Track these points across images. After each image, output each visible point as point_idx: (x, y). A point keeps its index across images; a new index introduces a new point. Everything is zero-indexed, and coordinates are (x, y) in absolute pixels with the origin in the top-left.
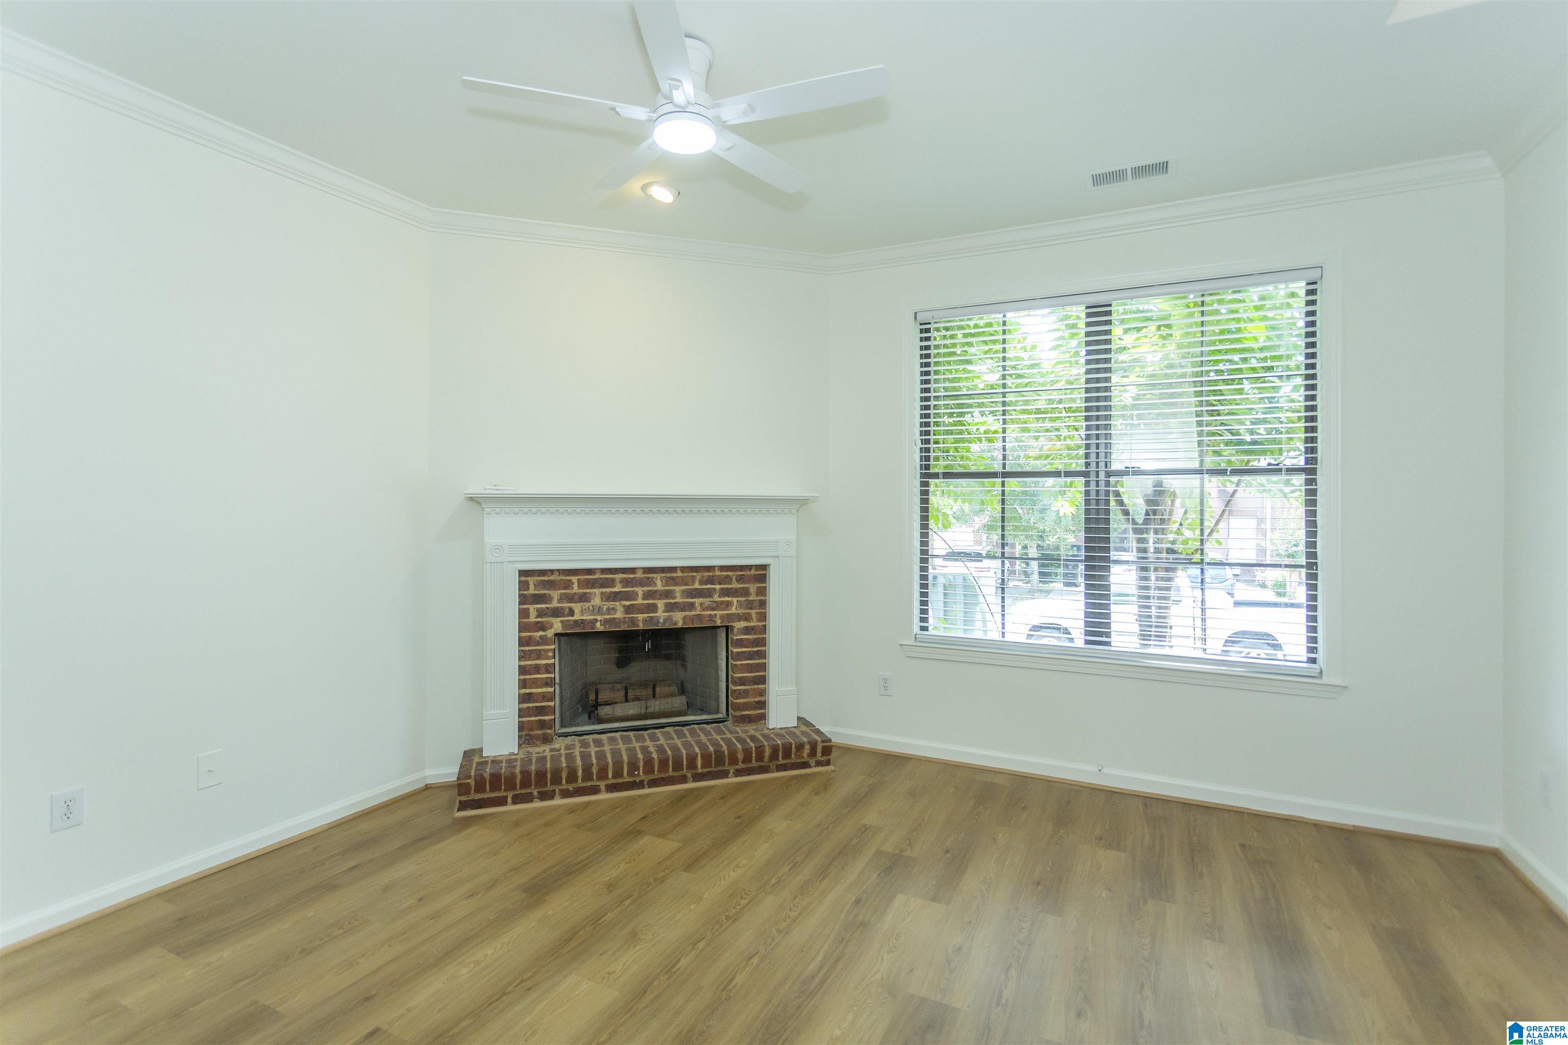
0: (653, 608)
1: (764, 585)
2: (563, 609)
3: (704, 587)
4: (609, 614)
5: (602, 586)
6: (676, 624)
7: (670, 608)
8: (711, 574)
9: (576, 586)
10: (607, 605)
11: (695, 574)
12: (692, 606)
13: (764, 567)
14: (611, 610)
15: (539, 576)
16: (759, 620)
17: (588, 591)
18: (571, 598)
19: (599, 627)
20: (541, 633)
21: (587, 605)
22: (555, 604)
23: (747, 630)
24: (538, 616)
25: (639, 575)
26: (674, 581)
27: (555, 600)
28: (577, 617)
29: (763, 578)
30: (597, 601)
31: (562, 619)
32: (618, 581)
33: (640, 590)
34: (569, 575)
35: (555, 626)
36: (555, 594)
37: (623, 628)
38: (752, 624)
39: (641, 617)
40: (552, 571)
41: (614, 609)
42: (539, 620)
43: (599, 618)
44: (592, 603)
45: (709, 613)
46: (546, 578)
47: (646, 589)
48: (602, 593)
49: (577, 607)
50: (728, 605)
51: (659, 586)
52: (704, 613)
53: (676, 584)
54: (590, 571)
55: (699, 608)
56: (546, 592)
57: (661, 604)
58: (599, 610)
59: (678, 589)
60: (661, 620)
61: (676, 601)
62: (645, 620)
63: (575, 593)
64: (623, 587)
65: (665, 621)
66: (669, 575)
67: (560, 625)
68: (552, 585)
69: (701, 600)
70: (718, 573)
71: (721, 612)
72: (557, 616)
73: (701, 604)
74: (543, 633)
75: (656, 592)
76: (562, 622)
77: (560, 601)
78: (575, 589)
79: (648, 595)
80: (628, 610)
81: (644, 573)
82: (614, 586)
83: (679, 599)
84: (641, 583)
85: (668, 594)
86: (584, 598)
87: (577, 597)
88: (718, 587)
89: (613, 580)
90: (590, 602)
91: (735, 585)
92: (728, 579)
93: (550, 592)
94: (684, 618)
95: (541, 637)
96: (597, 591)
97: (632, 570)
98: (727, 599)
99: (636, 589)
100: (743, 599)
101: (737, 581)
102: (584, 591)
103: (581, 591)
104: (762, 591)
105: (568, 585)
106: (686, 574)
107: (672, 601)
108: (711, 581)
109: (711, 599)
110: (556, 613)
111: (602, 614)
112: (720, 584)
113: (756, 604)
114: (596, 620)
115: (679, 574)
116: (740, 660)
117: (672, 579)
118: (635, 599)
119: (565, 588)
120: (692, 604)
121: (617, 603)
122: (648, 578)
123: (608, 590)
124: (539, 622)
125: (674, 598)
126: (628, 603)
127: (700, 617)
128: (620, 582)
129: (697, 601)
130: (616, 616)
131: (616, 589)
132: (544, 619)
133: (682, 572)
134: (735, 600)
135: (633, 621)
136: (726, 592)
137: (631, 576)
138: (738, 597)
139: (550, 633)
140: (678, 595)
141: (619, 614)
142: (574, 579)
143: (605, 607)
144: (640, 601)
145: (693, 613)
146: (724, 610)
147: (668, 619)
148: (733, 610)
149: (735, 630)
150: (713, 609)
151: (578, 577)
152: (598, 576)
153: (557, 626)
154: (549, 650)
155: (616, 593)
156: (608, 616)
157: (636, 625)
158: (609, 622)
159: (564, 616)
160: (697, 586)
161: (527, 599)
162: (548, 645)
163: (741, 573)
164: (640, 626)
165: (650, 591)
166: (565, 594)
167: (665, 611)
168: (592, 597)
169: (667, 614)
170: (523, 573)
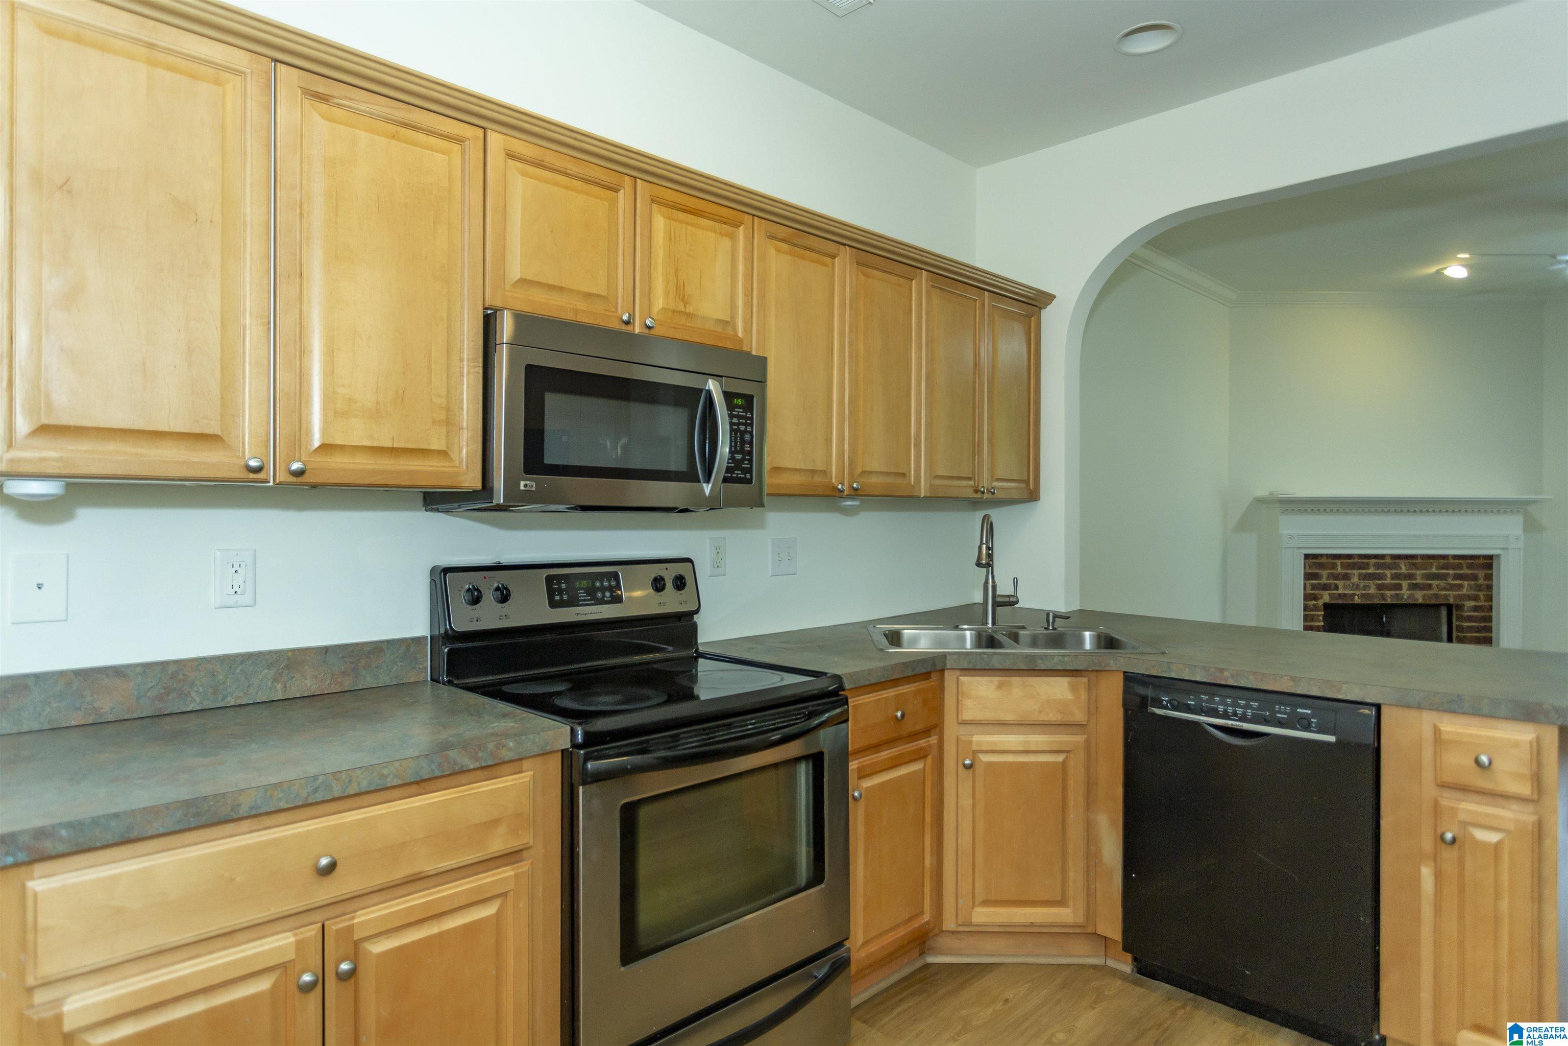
0: (1399, 587)
1: (1491, 572)
2: (1330, 585)
3: (1440, 571)
4: (1364, 590)
5: (1360, 568)
6: (1417, 600)
7: (1412, 587)
8: (1446, 561)
9: (1339, 567)
10: (1362, 583)
11: (1431, 561)
12: (1430, 587)
13: (1492, 557)
14: (1365, 588)
15: (1312, 559)
16: (1486, 601)
17: (1349, 571)
18: (1336, 577)
19: (1357, 600)
20: (1314, 602)
21: (1348, 582)
22: (1324, 581)
23: (1477, 609)
24: (1312, 589)
25: (1388, 560)
26: (1415, 566)
27: (1324, 578)
28: (1340, 591)
29: (1490, 566)
30: (1355, 579)
31: (1329, 592)
32: (1371, 565)
33: (1388, 573)
34: (1334, 559)
35: (1325, 597)
36: (1324, 573)
37: (1376, 601)
38: (1480, 604)
39: (1389, 593)
40: (1322, 555)
41: (1369, 587)
42: (1313, 592)
43: (1357, 593)
44: (1352, 581)
45: (1444, 592)
46: (1317, 561)
47: (1394, 571)
48: (1360, 575)
49: (1340, 583)
50: (1460, 587)
51: (1404, 570)
52: (1440, 593)
53: (1417, 569)
54: (1350, 556)
55: (1435, 588)
56: (1317, 571)
57: (1405, 584)
58: (1358, 587)
59: (1419, 572)
60: (1405, 597)
61: (1417, 582)
62: (1392, 596)
63: (1339, 573)
64: (1375, 570)
65: (1408, 598)
66: (1410, 561)
67: (1328, 596)
68: (1321, 566)
69: (1438, 582)
70: (1451, 561)
71: (1454, 593)
72: (1326, 590)
73: (1437, 586)
74: (1316, 603)
75: (1401, 574)
76: (1330, 594)
77: (1328, 578)
78: (1339, 569)
79: (1395, 577)
80: (1380, 587)
81: (1391, 559)
82: (1368, 569)
83: (1419, 581)
84: (1389, 567)
85: (1410, 576)
86: (1346, 577)
87: (1340, 576)
88: (1451, 572)
89: (1368, 564)
90: (1350, 580)
91: (1466, 571)
92: (1459, 567)
93: (1321, 571)
94: (1424, 596)
95: (1314, 605)
96: (1356, 572)
97: (1382, 557)
98: (1459, 582)
99: (1385, 571)
100: (1473, 583)
101: (1468, 568)
102: (1346, 572)
103: (1344, 571)
104: (1489, 577)
105: (1334, 567)
106: (1425, 561)
107: (1414, 582)
108: (1446, 567)
109: (1445, 582)
110: (1325, 587)
111: (1360, 590)
112: (1453, 570)
113: (1484, 587)
114: (1355, 594)
116: (1470, 632)
117: (1414, 564)
118: (1385, 579)
119: (1331, 568)
120: (1431, 585)
121: (1371, 582)
122: (1395, 563)
123: (1364, 571)
124: (1313, 594)
125: (1415, 579)
126: (1379, 582)
127: (1436, 596)
128: (1373, 565)
129: (1434, 583)
130: (1370, 592)
131: (1370, 571)
132: (1316, 592)
133: (1422, 559)
134: (1466, 583)
135: (1383, 597)
136: (1458, 577)
137: (1382, 561)
138: (1469, 581)
139: (1321, 602)
140: (1418, 577)
141: (1372, 591)
142: (1338, 562)
143: (1361, 585)
144: (1388, 581)
145: (1431, 592)
146: (1457, 591)
147: (1412, 596)
148: (1465, 591)
149: (1466, 608)
150: (1448, 590)
151: (1341, 561)
152: (1355, 560)
153: (1326, 597)
154: (1320, 615)
155: (1370, 574)
156: (1364, 592)
157: (1385, 599)
158: (1363, 596)
159: (1330, 590)
160: (1434, 570)
161: (1308, 576)
162: (1319, 611)
163: (1471, 561)
164: (1389, 601)
165: (1397, 573)
166: (1332, 573)
167: (1408, 590)
168: (1352, 576)
169: (1410, 592)
170: (1307, 556)
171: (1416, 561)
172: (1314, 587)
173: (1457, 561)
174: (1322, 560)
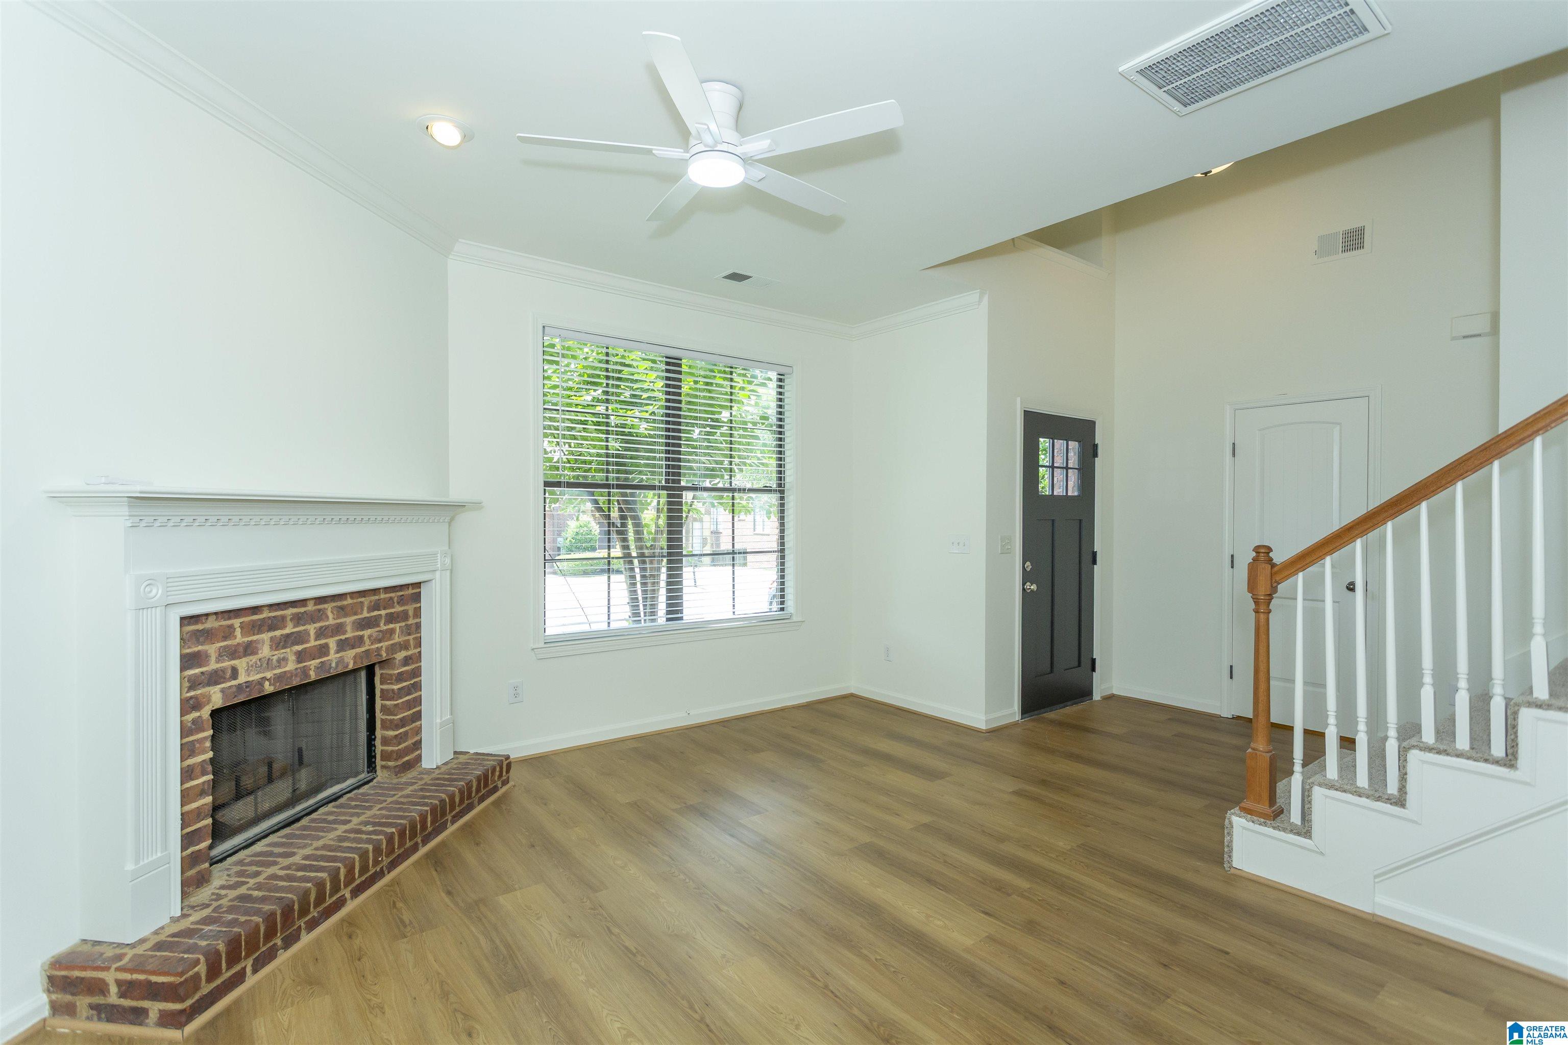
0: (323, 650)
1: (418, 605)
2: (223, 670)
3: (372, 614)
4: (279, 667)
5: (272, 628)
6: (347, 667)
7: (343, 645)
8: (377, 597)
9: (238, 632)
10: (276, 655)
11: (362, 599)
12: (361, 640)
13: (418, 585)
14: (283, 661)
16: (415, 647)
17: (255, 638)
18: (233, 653)
19: (269, 688)
20: (195, 715)
21: (253, 659)
22: (213, 665)
23: (407, 661)
24: (190, 688)
25: (311, 607)
26: (342, 611)
27: (213, 658)
28: (242, 679)
29: (417, 598)
30: (265, 651)
31: (223, 686)
32: (289, 618)
33: (312, 628)
34: (229, 618)
35: (214, 698)
36: (212, 649)
37: (296, 682)
38: (410, 653)
39: (313, 663)
41: (285, 659)
42: (192, 693)
43: (269, 675)
44: (260, 656)
45: (377, 646)
46: (200, 627)
47: (317, 625)
48: (271, 639)
49: (241, 664)
50: (392, 631)
51: (330, 620)
52: (371, 647)
53: (346, 615)
54: (255, 609)
55: (367, 641)
56: (200, 648)
57: (332, 643)
58: (268, 664)
59: (349, 620)
60: (333, 665)
61: (347, 636)
62: (317, 668)
63: (239, 644)
64: (294, 627)
65: (337, 664)
66: (339, 604)
67: (219, 694)
68: (208, 636)
69: (369, 631)
70: (382, 596)
71: (387, 643)
72: (216, 683)
73: (370, 637)
74: (198, 714)
75: (327, 627)
76: (221, 690)
77: (219, 658)
78: (238, 637)
79: (320, 633)
80: (301, 657)
81: (315, 604)
82: (283, 627)
83: (349, 634)
84: (312, 618)
85: (339, 629)
86: (249, 649)
87: (241, 649)
88: (383, 612)
89: (283, 618)
90: (256, 653)
91: (398, 609)
92: (389, 603)
93: (209, 647)
94: (355, 657)
95: (194, 721)
96: (266, 636)
97: (303, 602)
98: (391, 626)
99: (307, 627)
100: (403, 624)
101: (398, 603)
102: (250, 639)
103: (246, 639)
104: (417, 613)
105: (229, 632)
106: (355, 601)
107: (343, 637)
108: (376, 607)
109: (378, 629)
110: (215, 678)
111: (272, 669)
112: (385, 609)
113: (414, 627)
114: (264, 679)
115: (349, 601)
116: (401, 697)
117: (342, 608)
118: (307, 641)
119: (225, 638)
120: (361, 637)
121: (288, 650)
122: (319, 610)
123: (278, 633)
124: (191, 698)
125: (345, 632)
126: (299, 648)
127: (368, 652)
128: (291, 620)
129: (366, 633)
130: (287, 669)
131: (287, 631)
132: (199, 692)
133: (352, 598)
134: (397, 626)
135: (305, 672)
136: (391, 618)
137: (302, 610)
138: (399, 622)
139: (206, 712)
140: (349, 628)
141: (291, 666)
142: (236, 622)
143: (275, 658)
144: (312, 643)
145: (363, 649)
146: (389, 639)
147: (340, 661)
148: (397, 639)
149: (397, 662)
150: (380, 641)
151: (242, 620)
152: (265, 614)
153: (216, 697)
154: (205, 738)
155: (288, 636)
156: (278, 671)
157: (308, 676)
158: (279, 678)
159: (225, 680)
160: (365, 614)
161: (188, 661)
162: (203, 730)
163: (401, 593)
164: (313, 676)
165: (321, 627)
166: (225, 647)
167: (337, 652)
168: (259, 646)
169: (338, 655)
170: (186, 620)
171: (345, 603)
172: (194, 683)
173: (388, 595)
174: (211, 624)
